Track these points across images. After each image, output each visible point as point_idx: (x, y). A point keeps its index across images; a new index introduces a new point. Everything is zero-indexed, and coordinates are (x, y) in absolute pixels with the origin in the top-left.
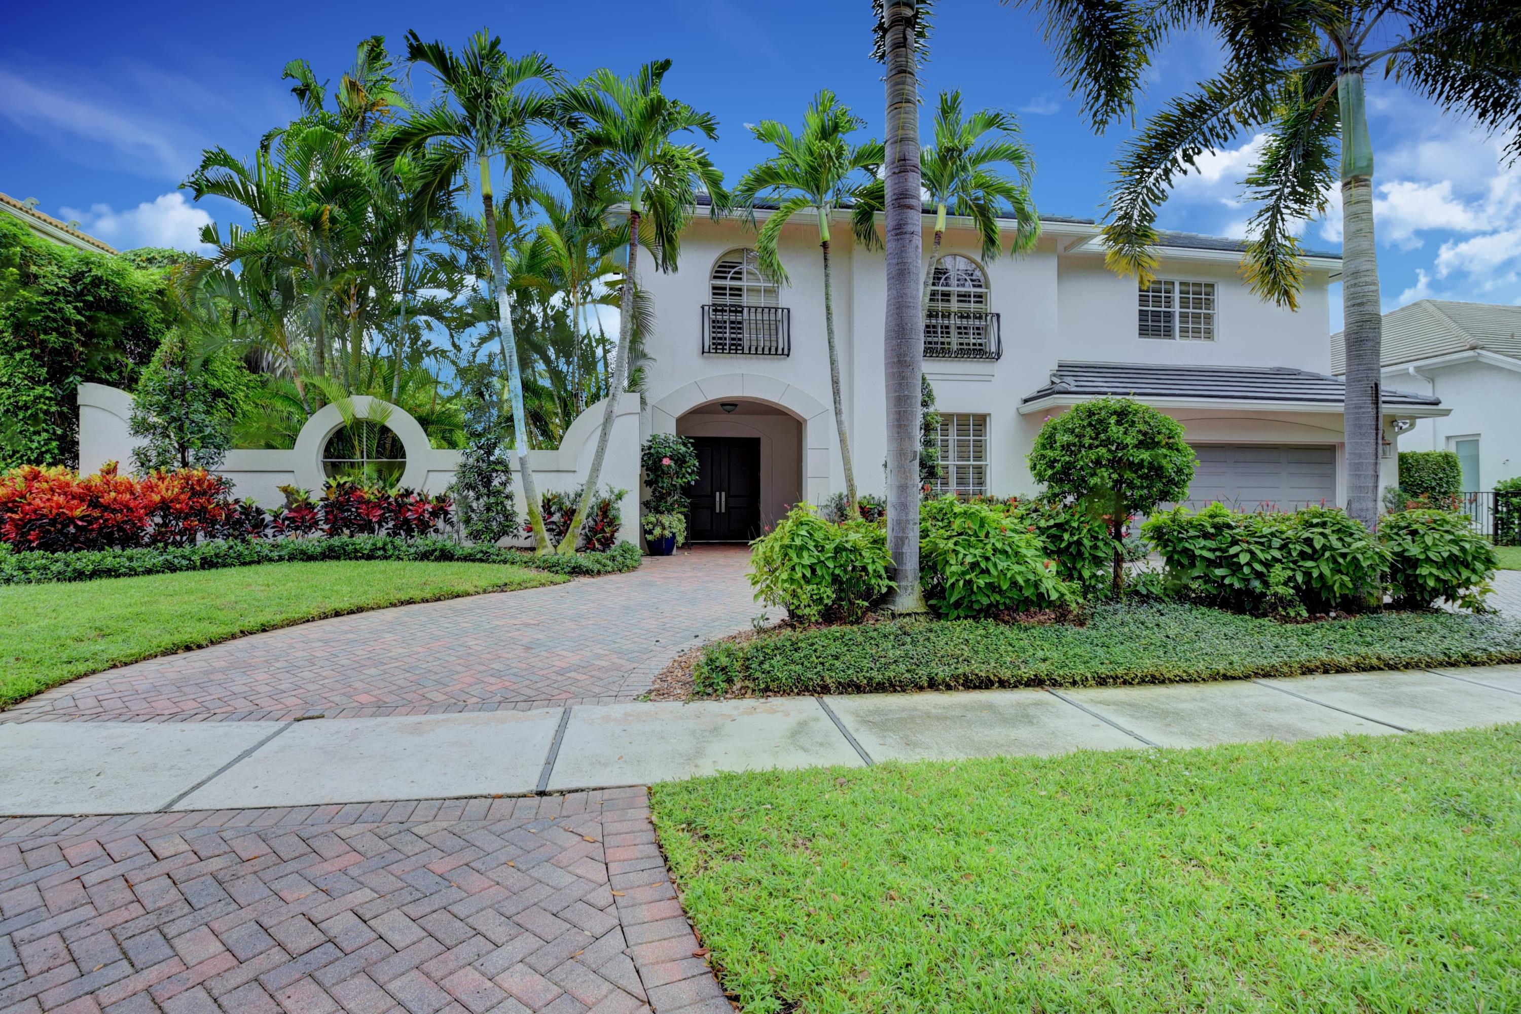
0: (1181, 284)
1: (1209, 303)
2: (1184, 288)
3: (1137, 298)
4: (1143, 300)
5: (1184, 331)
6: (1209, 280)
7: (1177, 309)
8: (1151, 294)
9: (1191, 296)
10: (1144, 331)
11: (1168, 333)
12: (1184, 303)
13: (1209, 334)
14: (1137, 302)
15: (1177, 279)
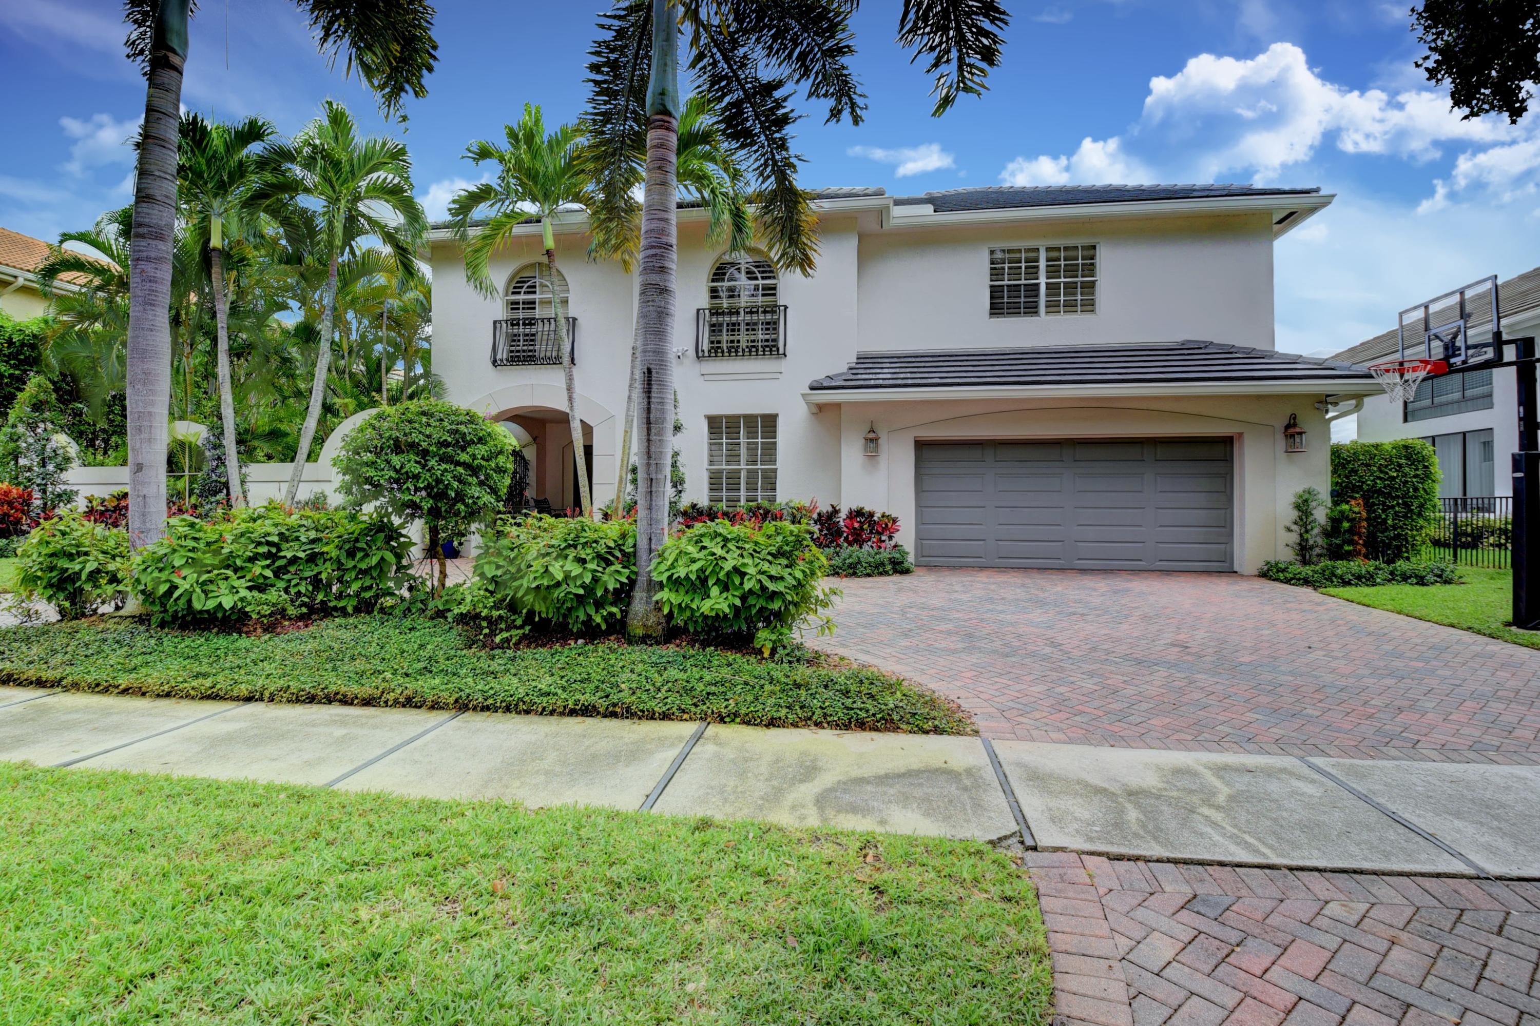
0: (1048, 249)
1: (1090, 269)
2: (1054, 254)
3: (988, 272)
4: (996, 273)
5: (1053, 307)
6: (1088, 241)
7: (1043, 281)
8: (1006, 266)
9: (1062, 263)
10: (996, 309)
11: (1032, 309)
12: (1053, 271)
13: (1089, 306)
14: (988, 277)
15: (1042, 244)
